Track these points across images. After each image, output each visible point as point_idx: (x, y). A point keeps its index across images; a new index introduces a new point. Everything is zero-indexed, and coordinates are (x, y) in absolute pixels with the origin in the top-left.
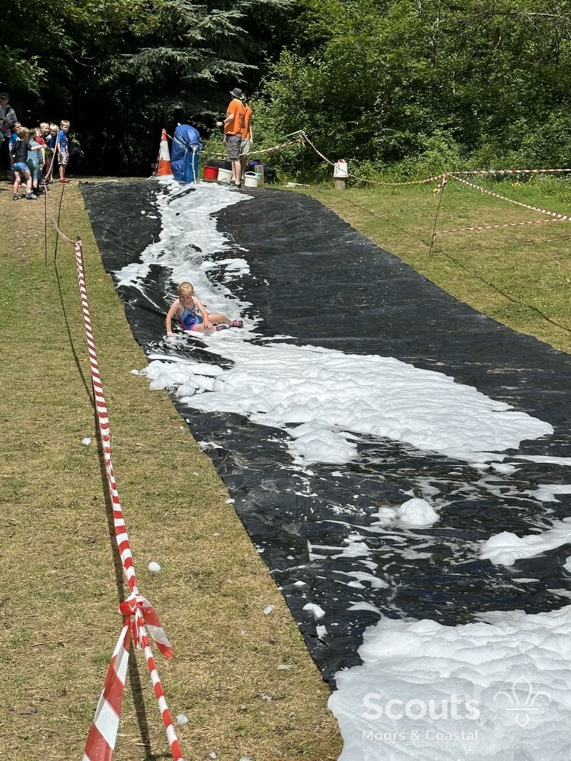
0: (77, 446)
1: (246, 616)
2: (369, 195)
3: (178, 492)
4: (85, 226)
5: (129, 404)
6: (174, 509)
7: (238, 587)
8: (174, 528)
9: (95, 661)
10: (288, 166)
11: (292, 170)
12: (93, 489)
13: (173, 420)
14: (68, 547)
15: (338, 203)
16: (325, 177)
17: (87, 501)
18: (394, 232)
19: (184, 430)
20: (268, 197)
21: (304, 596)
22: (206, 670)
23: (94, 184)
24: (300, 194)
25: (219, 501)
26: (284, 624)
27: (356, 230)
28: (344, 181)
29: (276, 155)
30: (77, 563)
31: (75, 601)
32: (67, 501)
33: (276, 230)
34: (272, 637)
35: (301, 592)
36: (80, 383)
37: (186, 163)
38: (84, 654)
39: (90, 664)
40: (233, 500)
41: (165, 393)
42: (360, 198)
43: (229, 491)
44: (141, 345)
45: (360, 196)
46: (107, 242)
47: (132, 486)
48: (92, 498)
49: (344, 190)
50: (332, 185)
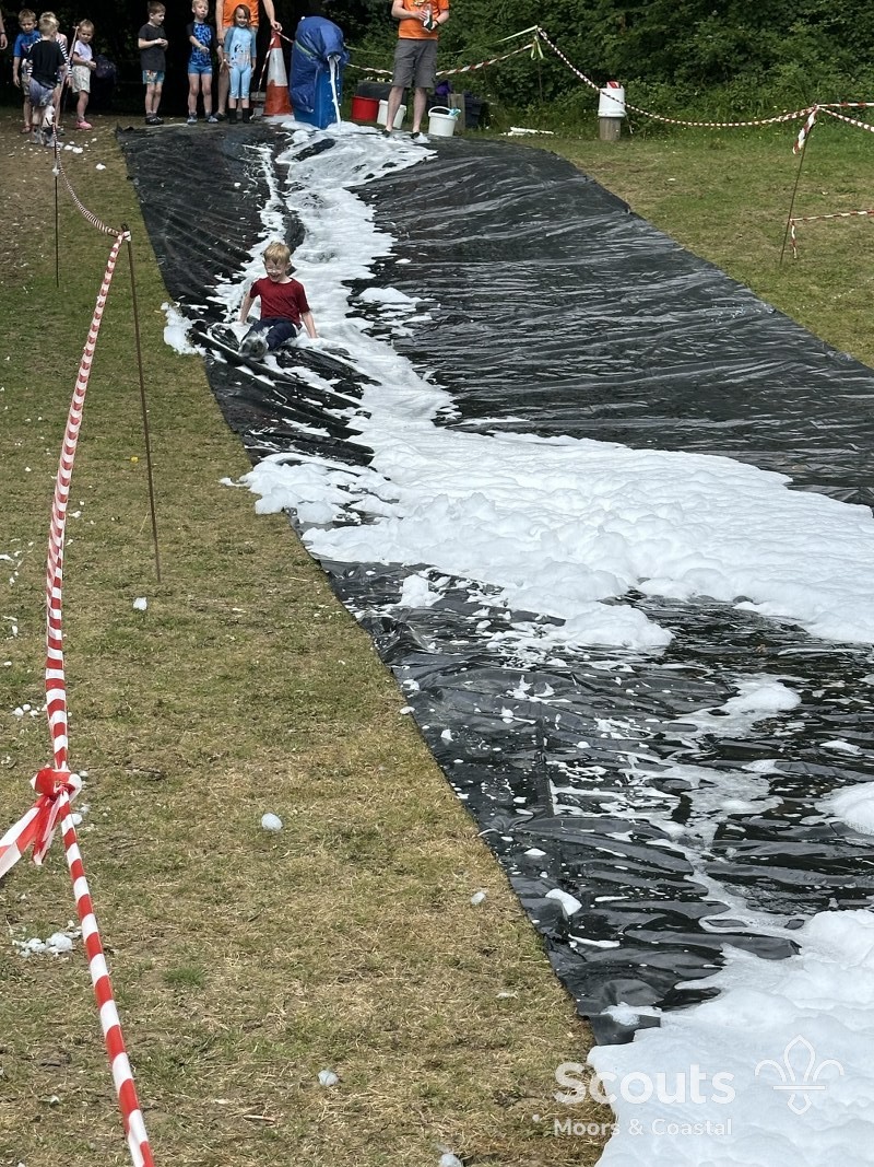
0: (125, 612)
1: (437, 907)
2: (666, 151)
3: (311, 693)
4: (127, 212)
5: (216, 538)
6: (304, 724)
7: (424, 859)
8: (305, 757)
9: (171, 980)
10: (510, 95)
11: (520, 105)
12: (156, 689)
13: (299, 568)
14: (114, 787)
15: (607, 165)
16: (582, 116)
17: (147, 708)
18: (713, 220)
19: (320, 586)
20: (474, 154)
21: (544, 875)
22: (367, 996)
23: (144, 131)
24: (535, 150)
25: (387, 710)
26: (506, 923)
27: (640, 218)
28: (618, 124)
29: (490, 75)
30: (132, 814)
31: (130, 879)
32: (108, 708)
33: (487, 217)
34: (484, 942)
35: (537, 868)
36: (125, 501)
37: (317, 89)
38: (150, 968)
39: (160, 984)
40: (412, 709)
41: (283, 519)
42: (648, 156)
43: (406, 694)
44: (236, 432)
45: (650, 153)
46: (171, 242)
47: (227, 682)
48: (154, 701)
49: (620, 140)
50: (596, 132)
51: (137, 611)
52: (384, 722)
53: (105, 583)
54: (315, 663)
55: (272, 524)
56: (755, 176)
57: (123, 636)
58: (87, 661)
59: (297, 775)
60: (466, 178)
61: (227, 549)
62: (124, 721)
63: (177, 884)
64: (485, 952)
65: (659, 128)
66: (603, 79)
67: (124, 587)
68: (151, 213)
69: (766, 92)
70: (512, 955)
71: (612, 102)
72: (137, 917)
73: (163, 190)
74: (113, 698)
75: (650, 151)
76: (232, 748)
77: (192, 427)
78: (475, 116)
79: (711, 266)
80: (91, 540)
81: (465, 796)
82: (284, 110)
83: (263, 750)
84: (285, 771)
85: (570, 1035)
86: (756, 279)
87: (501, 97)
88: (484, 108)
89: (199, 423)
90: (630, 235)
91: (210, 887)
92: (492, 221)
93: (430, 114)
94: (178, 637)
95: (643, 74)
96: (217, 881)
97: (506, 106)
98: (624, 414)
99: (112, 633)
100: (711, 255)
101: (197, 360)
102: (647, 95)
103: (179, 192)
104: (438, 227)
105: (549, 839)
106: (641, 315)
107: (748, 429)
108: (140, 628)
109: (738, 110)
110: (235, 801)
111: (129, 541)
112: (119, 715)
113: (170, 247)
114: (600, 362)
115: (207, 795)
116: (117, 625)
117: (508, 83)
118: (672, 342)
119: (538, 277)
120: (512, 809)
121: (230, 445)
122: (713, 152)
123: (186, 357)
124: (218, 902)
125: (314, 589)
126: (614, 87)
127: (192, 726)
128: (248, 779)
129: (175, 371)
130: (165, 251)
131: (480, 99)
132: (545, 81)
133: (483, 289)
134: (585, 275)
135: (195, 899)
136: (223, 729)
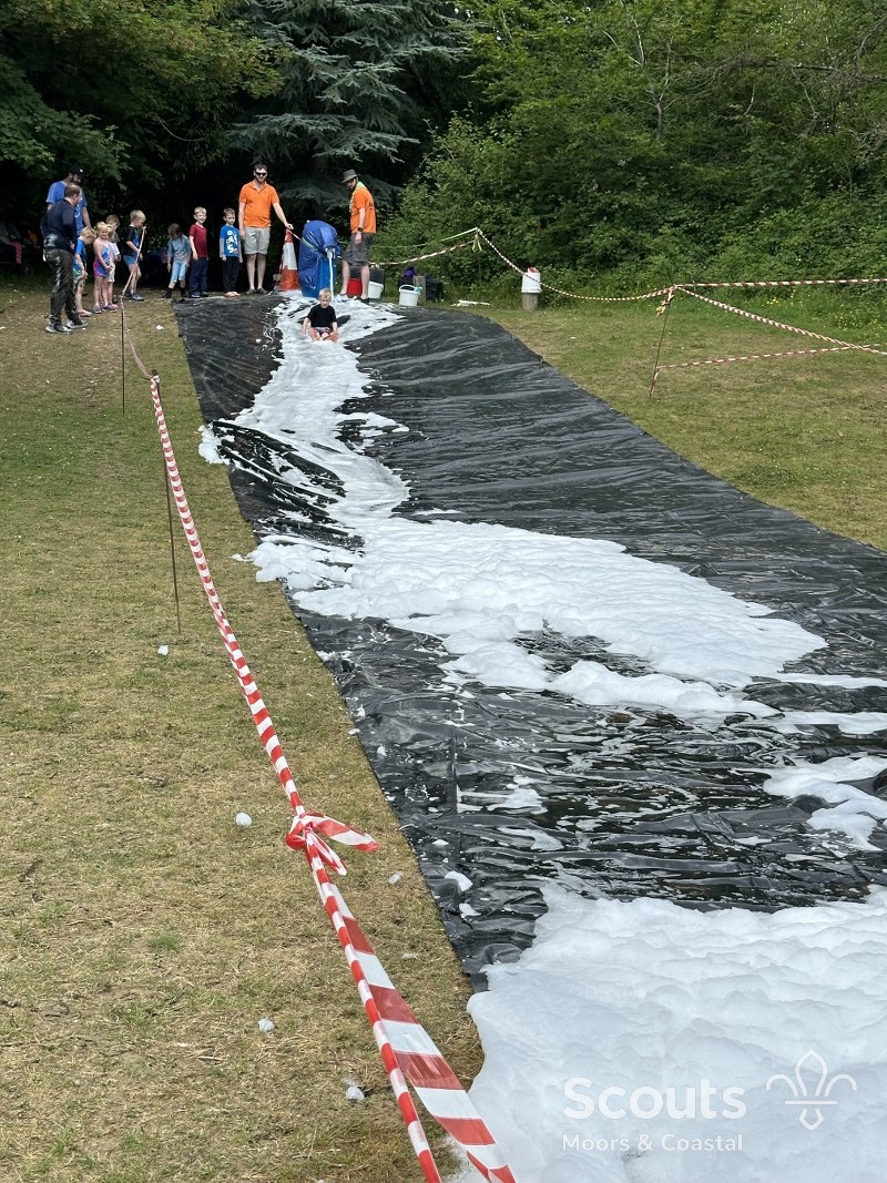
0: (151, 657)
2: (570, 317)
4: (178, 360)
9: (153, 946)
10: (458, 277)
11: (466, 284)
12: (168, 715)
13: (285, 623)
14: (128, 792)
15: (526, 327)
16: (510, 291)
17: (159, 730)
18: (602, 367)
19: (298, 635)
20: (431, 319)
21: (446, 861)
22: (304, 957)
24: (474, 316)
25: (340, 732)
26: (415, 899)
27: (549, 365)
28: (535, 298)
29: (444, 262)
30: (139, 814)
31: (131, 865)
32: (130, 731)
33: (439, 365)
34: (397, 914)
35: (441, 855)
36: (161, 572)
37: (318, 273)
38: (139, 936)
39: (145, 950)
40: (358, 730)
41: (276, 585)
42: (556, 321)
43: (354, 719)
44: (248, 521)
45: (557, 319)
46: (208, 382)
47: (222, 710)
48: (165, 725)
49: (536, 309)
50: (520, 303)
51: (160, 656)
52: (337, 740)
53: (139, 634)
54: (289, 695)
55: (268, 590)
56: (633, 336)
57: (148, 675)
58: (119, 694)
59: (267, 782)
60: (424, 338)
61: (234, 608)
62: (140, 741)
63: (167, 869)
64: (397, 922)
65: (565, 302)
66: (525, 265)
67: (153, 638)
68: (195, 362)
69: (642, 275)
70: (416, 925)
71: (531, 282)
72: (133, 895)
73: (205, 344)
74: (135, 723)
75: (559, 318)
76: (220, 761)
77: (216, 517)
78: (434, 292)
79: (600, 401)
80: (132, 602)
81: (392, 799)
82: (294, 287)
83: (243, 763)
84: (258, 779)
85: (456, 989)
86: (632, 410)
87: (452, 278)
88: (440, 286)
89: (221, 515)
90: (542, 378)
91: (192, 871)
92: (442, 368)
94: (189, 675)
97: (455, 285)
98: (534, 507)
99: (140, 673)
100: (600, 393)
101: (222, 469)
102: (556, 277)
103: (216, 346)
104: (402, 372)
105: (452, 832)
106: (548, 435)
107: (622, 519)
108: (161, 669)
109: (622, 289)
110: (218, 803)
111: (160, 602)
112: (136, 737)
113: (207, 386)
114: (516, 470)
115: (197, 798)
116: (144, 667)
117: (457, 268)
118: (570, 456)
119: (475, 408)
120: (425, 808)
121: (243, 529)
122: (603, 318)
123: (215, 466)
124: (196, 883)
125: (294, 639)
126: (533, 271)
127: (191, 744)
128: (230, 785)
129: (206, 476)
130: (204, 388)
131: (437, 280)
132: (484, 267)
133: (434, 417)
134: (510, 406)
135: (179, 881)
136: (215, 746)
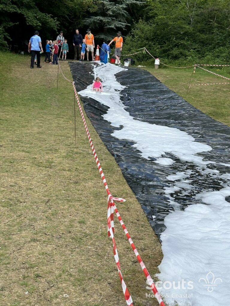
1: (128, 211)
2: (167, 71)
4: (70, 77)
10: (139, 60)
11: (141, 61)
12: (76, 166)
15: (156, 73)
16: (152, 64)
18: (175, 84)
20: (132, 70)
23: (73, 62)
24: (143, 70)
25: (118, 172)
26: (141, 215)
27: (162, 83)
28: (158, 66)
29: (135, 56)
32: (67, 169)
34: (137, 218)
36: (69, 130)
39: (78, 223)
42: (163, 72)
46: (78, 83)
47: (88, 165)
48: (75, 168)
49: (158, 69)
50: (154, 67)
53: (66, 145)
54: (104, 162)
56: (182, 77)
57: (69, 155)
58: (63, 159)
60: (131, 74)
64: (138, 220)
65: (165, 67)
67: (69, 146)
68: (74, 77)
69: (185, 62)
70: (143, 221)
73: (76, 73)
74: (68, 167)
76: (90, 178)
78: (133, 63)
79: (174, 93)
83: (95, 179)
85: (154, 238)
86: (182, 95)
88: (134, 62)
90: (160, 86)
91: (86, 205)
92: (135, 82)
93: (125, 62)
94: (79, 156)
95: (163, 57)
96: (88, 203)
97: (138, 61)
98: (159, 118)
99: (67, 154)
100: (174, 90)
102: (163, 61)
103: (79, 74)
106: (162, 101)
107: (181, 123)
108: (72, 154)
109: (180, 65)
110: (90, 188)
111: (70, 137)
112: (69, 170)
115: (85, 186)
116: (68, 153)
117: (139, 57)
118: (167, 106)
122: (175, 72)
124: (88, 208)
127: (82, 173)
128: (93, 184)
130: (76, 84)
131: (134, 60)
136: (88, 174)
